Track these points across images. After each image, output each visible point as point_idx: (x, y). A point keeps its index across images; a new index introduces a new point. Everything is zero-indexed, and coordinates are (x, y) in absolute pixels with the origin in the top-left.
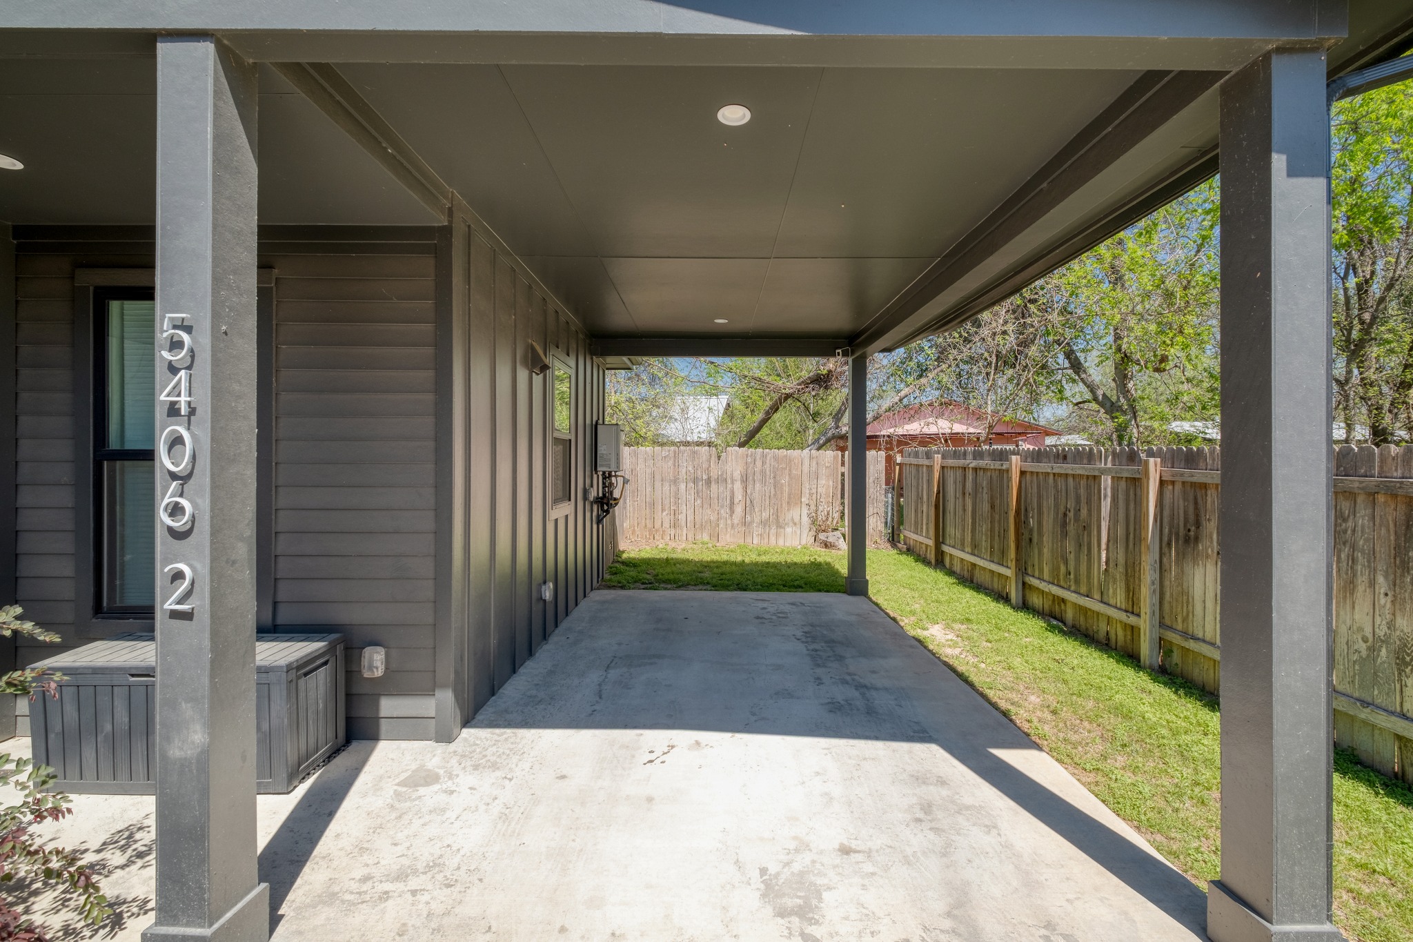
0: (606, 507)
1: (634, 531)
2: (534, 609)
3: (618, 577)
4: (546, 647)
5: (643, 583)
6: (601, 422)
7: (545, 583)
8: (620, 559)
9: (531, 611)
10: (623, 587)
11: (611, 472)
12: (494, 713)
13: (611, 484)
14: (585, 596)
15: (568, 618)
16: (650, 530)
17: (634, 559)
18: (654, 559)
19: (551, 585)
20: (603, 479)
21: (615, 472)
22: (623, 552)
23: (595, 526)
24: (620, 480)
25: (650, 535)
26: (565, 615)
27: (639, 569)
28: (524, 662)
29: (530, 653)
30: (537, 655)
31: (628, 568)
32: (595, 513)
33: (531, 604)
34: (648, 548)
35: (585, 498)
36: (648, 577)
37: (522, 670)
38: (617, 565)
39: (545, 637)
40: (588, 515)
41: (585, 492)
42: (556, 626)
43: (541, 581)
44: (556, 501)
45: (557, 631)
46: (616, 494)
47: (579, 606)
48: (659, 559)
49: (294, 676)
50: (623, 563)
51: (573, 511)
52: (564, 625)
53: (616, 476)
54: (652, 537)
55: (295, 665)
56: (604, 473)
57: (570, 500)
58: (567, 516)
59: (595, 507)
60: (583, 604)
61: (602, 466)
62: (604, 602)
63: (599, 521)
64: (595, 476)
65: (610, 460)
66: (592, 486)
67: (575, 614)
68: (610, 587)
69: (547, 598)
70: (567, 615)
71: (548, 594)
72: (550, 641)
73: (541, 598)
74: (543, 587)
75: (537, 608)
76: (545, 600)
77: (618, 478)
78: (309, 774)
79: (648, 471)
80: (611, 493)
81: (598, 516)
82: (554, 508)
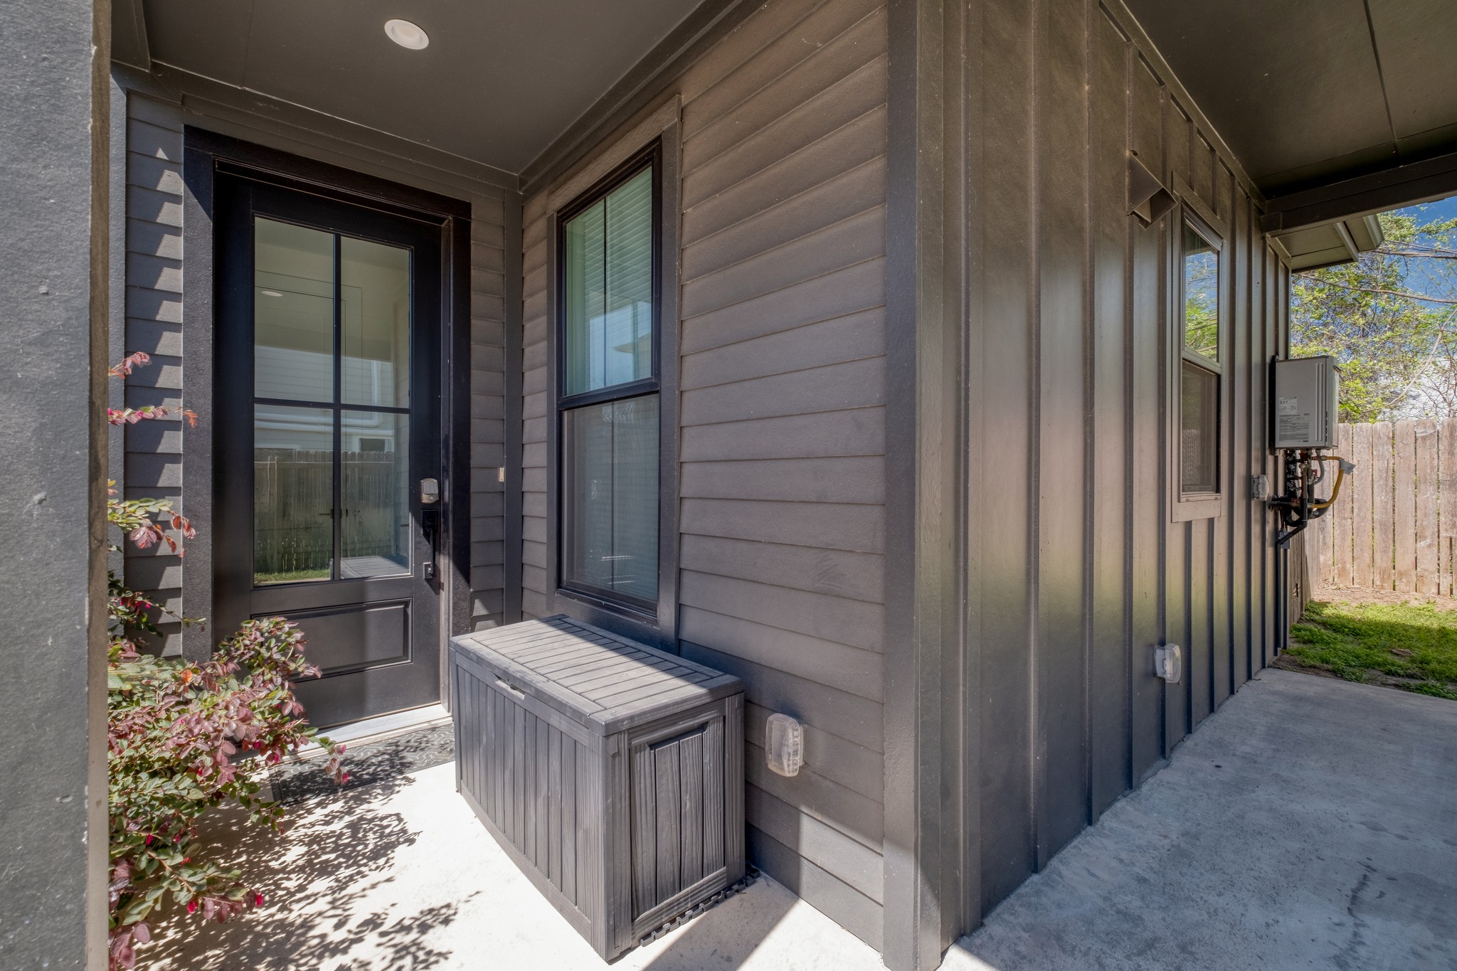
0: (1295, 517)
1: (1343, 572)
2: (1137, 694)
3: (1318, 650)
4: (1164, 775)
5: (1389, 673)
6: (1281, 357)
7: (1162, 644)
8: (1317, 617)
9: (1130, 699)
10: (1337, 673)
11: (1308, 449)
12: (1028, 928)
13: (1308, 472)
14: (1249, 677)
15: (1214, 717)
16: (1383, 573)
17: (1352, 620)
18: (1405, 628)
19: (1177, 651)
20: (1287, 463)
21: (1318, 449)
22: (1325, 605)
23: (1270, 551)
24: (1331, 468)
25: (1383, 580)
26: (1206, 709)
27: (1369, 641)
28: (1115, 800)
29: (1129, 782)
30: (1145, 788)
31: (1339, 637)
32: (1269, 528)
33: (1130, 683)
34: (1381, 604)
35: (1250, 494)
36: (1399, 661)
37: (1107, 820)
38: (1311, 626)
39: (1163, 750)
40: (1256, 529)
41: (1250, 482)
42: (1189, 730)
43: (1154, 639)
44: (1186, 487)
45: (1189, 743)
46: (1322, 491)
47: (1237, 695)
48: (1419, 629)
49: (624, 746)
50: (1325, 624)
51: (1225, 513)
52: (1206, 731)
53: (1319, 458)
54: (1388, 586)
55: (626, 725)
56: (1290, 453)
57: (1218, 490)
58: (1211, 522)
59: (1270, 516)
60: (1245, 692)
61: (1283, 438)
62: (1299, 699)
63: (1278, 542)
64: (1270, 459)
65: (1306, 427)
66: (1264, 472)
67: (1229, 711)
68: (1303, 668)
69: (1168, 676)
70: (1212, 710)
71: (1169, 667)
72: (1175, 763)
73: (1155, 674)
74: (1159, 653)
75: (1145, 696)
76: (1163, 680)
77: (1325, 463)
78: (659, 929)
79: (1378, 464)
80: (1310, 490)
81: (1276, 532)
82: (1183, 500)
